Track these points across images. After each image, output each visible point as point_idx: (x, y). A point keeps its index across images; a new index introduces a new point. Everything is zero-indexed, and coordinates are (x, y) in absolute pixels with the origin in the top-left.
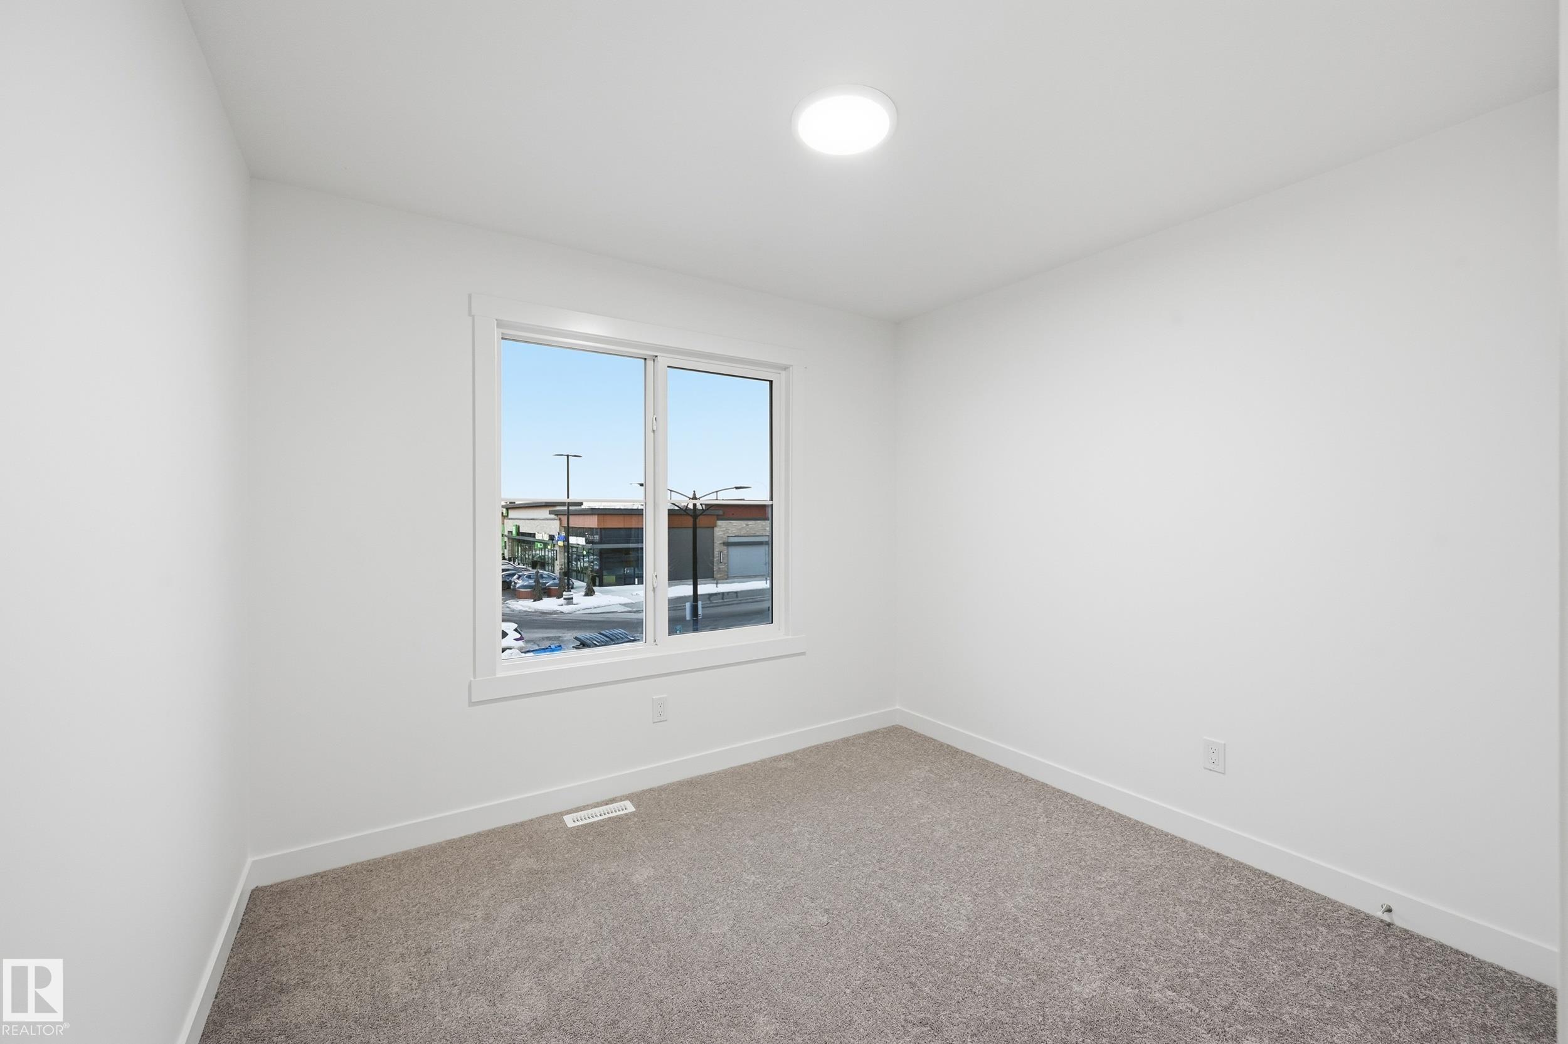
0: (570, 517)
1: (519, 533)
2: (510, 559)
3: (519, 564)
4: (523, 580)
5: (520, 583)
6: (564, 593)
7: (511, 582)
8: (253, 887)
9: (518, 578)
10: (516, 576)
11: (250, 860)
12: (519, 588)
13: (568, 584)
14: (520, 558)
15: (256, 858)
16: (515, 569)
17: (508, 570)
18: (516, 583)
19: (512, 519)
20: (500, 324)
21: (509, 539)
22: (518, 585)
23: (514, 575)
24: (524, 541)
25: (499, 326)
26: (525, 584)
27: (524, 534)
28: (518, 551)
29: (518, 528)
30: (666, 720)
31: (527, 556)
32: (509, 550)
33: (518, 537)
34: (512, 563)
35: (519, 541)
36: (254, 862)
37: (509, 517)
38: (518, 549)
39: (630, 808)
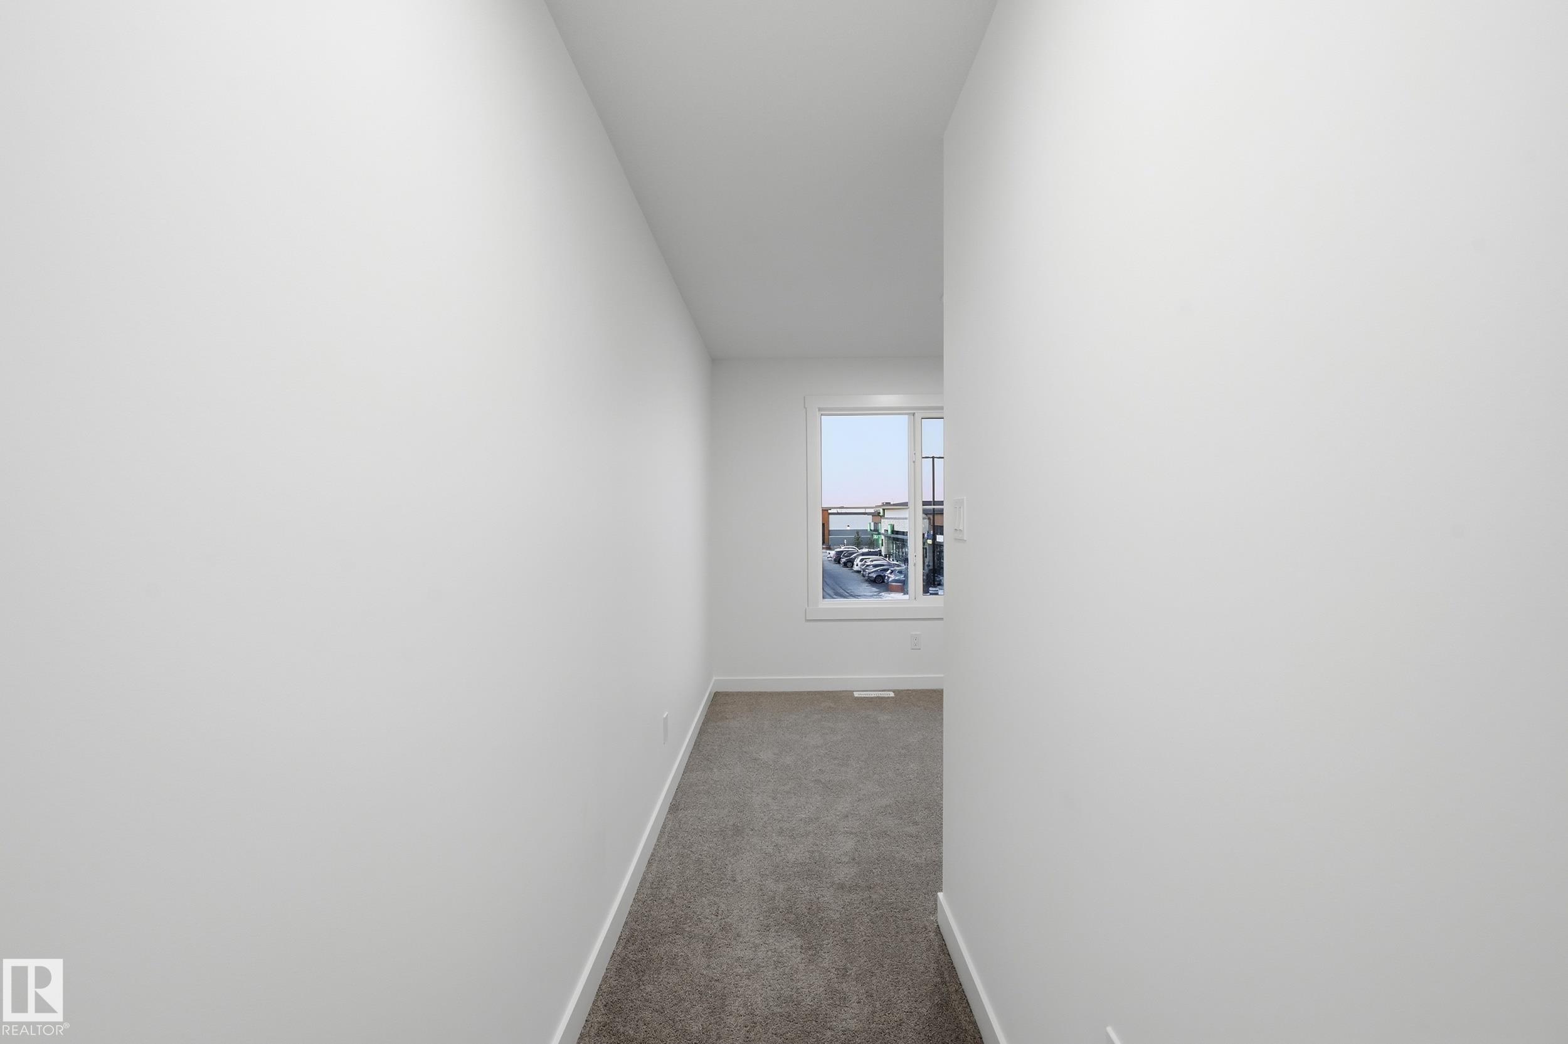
0: (936, 517)
1: (893, 532)
2: (886, 556)
3: (893, 560)
4: (896, 575)
5: (892, 577)
6: (930, 589)
7: (885, 576)
8: (716, 691)
9: (891, 573)
10: (889, 571)
11: (714, 678)
12: (891, 582)
13: (934, 580)
14: (894, 555)
15: (716, 678)
16: (890, 565)
17: (883, 565)
18: (889, 577)
19: (887, 518)
20: (820, 409)
21: (885, 536)
22: (890, 579)
23: (888, 570)
24: (898, 539)
25: (819, 410)
26: (897, 578)
27: (897, 533)
28: (893, 549)
29: (893, 527)
30: (920, 649)
31: (901, 554)
32: (885, 548)
33: (893, 536)
34: (887, 559)
35: (894, 539)
36: (716, 680)
37: (886, 516)
38: (893, 546)
39: (892, 694)
